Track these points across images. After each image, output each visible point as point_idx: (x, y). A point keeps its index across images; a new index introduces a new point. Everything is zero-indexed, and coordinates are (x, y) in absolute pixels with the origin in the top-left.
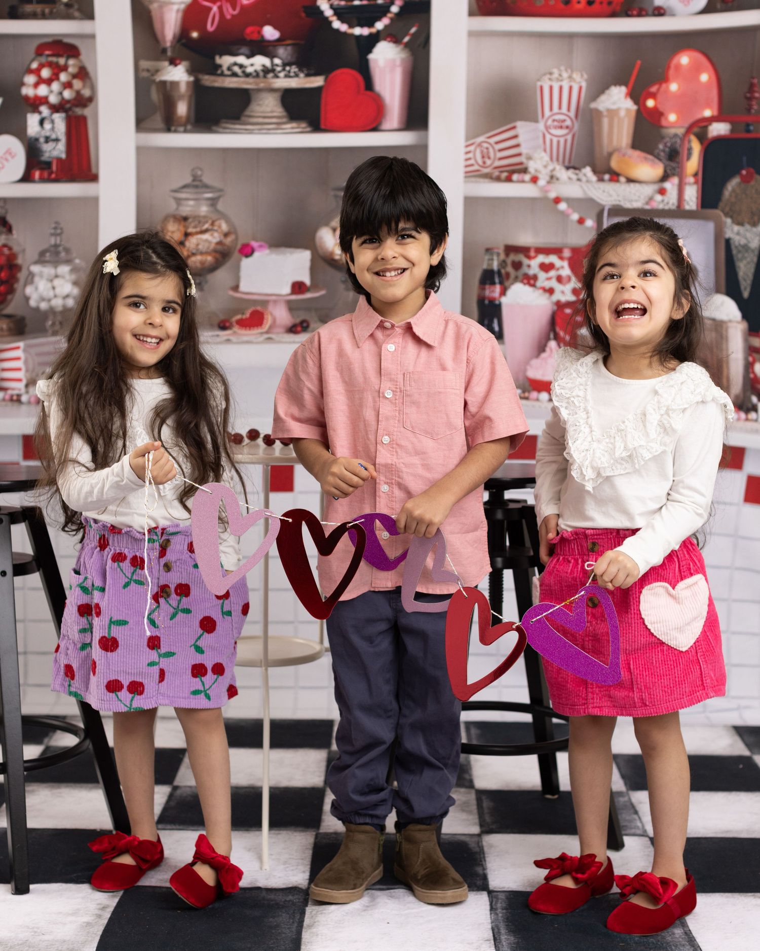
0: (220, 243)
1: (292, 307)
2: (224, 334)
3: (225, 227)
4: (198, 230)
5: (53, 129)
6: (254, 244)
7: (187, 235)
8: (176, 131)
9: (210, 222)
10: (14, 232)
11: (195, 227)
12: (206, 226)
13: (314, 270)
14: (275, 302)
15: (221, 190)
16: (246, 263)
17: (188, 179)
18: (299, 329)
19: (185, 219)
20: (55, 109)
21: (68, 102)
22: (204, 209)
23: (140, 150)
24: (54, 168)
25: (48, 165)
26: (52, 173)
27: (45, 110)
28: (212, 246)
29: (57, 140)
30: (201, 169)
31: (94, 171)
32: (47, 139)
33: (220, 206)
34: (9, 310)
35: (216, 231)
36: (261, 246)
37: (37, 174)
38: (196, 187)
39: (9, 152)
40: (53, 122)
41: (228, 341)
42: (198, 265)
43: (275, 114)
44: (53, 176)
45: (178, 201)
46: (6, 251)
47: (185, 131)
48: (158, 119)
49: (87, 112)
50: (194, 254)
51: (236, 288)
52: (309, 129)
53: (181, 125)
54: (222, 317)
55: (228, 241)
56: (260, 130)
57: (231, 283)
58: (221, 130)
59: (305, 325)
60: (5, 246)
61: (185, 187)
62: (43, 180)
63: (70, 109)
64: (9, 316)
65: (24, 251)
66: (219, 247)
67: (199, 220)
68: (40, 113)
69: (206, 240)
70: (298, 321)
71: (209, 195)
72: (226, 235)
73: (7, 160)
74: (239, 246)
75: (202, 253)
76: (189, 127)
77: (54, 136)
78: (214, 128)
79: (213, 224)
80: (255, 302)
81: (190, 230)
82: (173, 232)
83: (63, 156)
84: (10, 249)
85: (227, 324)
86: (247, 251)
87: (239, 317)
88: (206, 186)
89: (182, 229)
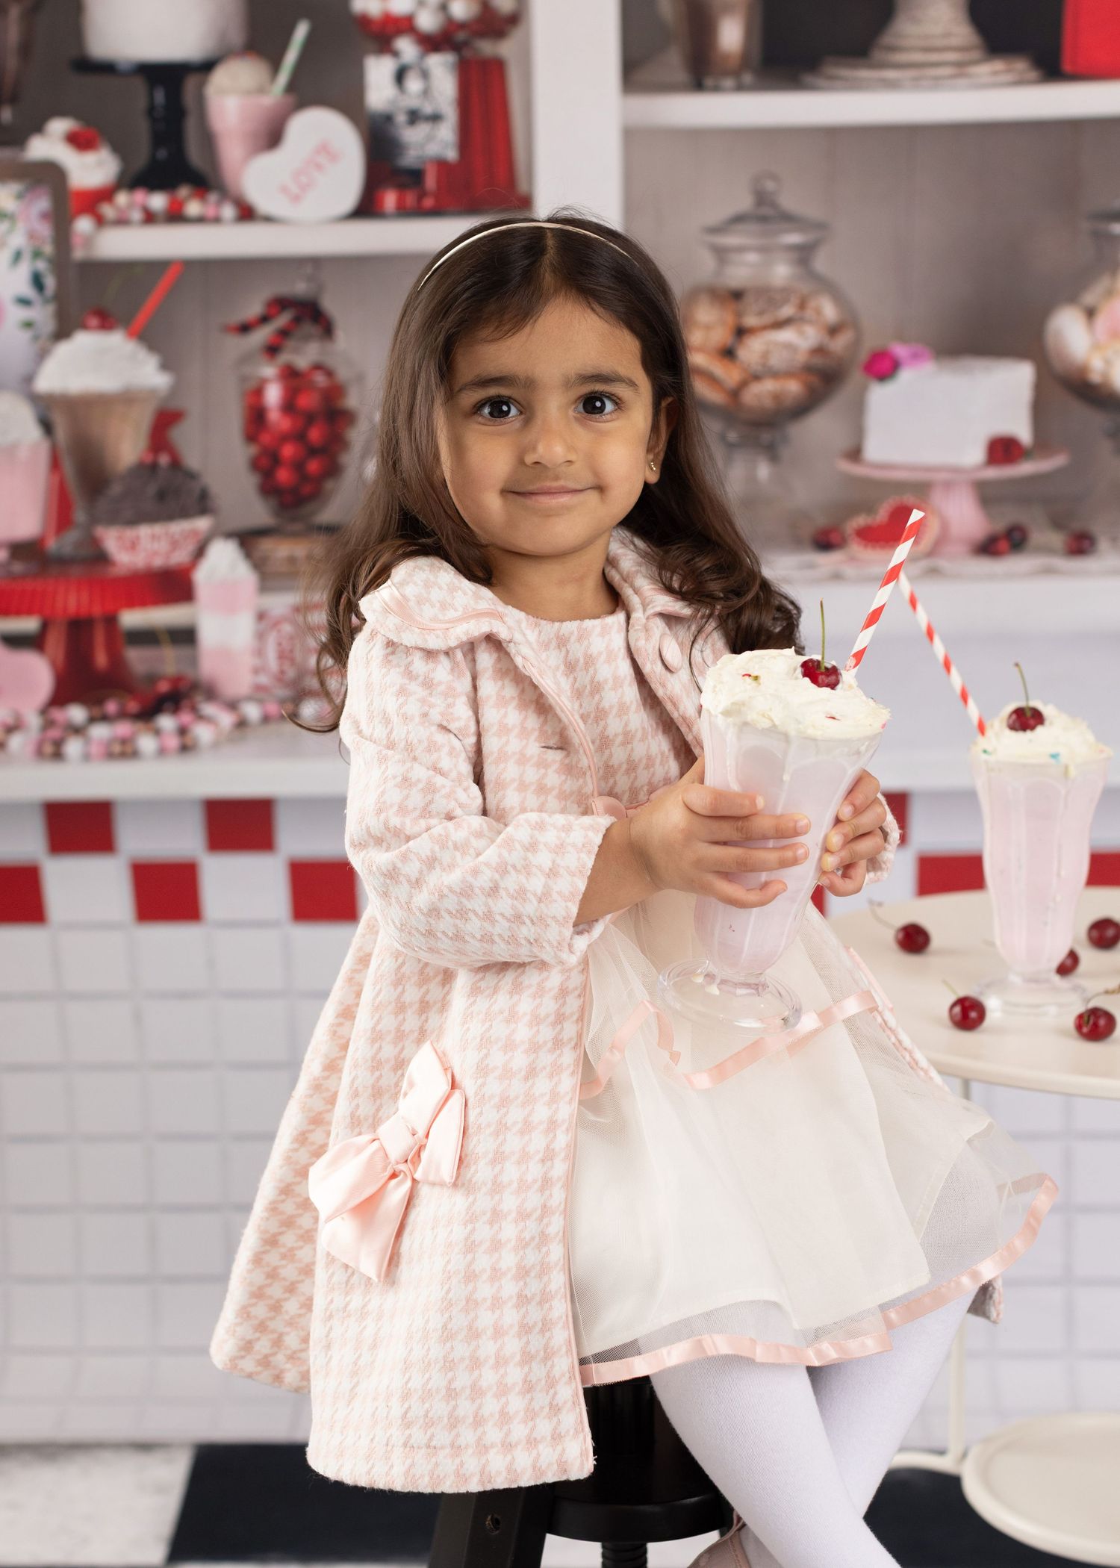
0: (819, 351)
1: (987, 495)
2: (828, 561)
3: (829, 311)
4: (767, 319)
5: (426, 93)
6: (900, 350)
7: (741, 332)
8: (716, 89)
9: (795, 300)
10: (341, 336)
11: (761, 313)
12: (787, 311)
13: (1040, 409)
14: (948, 485)
15: (821, 226)
16: (881, 397)
17: (744, 202)
18: (1003, 545)
19: (737, 295)
20: (431, 43)
21: (462, 26)
22: (782, 272)
23: (633, 137)
24: (430, 181)
25: (415, 177)
26: (422, 195)
27: (407, 48)
28: (801, 358)
29: (435, 118)
30: (774, 177)
31: (522, 187)
32: (414, 117)
33: (821, 263)
34: (329, 514)
35: (810, 322)
36: (916, 357)
37: (390, 199)
38: (763, 219)
39: (324, 149)
40: (425, 75)
41: (837, 577)
42: (768, 403)
43: (955, 41)
44: (428, 202)
45: (722, 254)
46: (320, 379)
47: (740, 88)
48: (674, 61)
49: (506, 49)
50: (757, 377)
51: (855, 454)
52: (1033, 74)
53: (726, 73)
54: (821, 521)
55: (839, 344)
56: (916, 79)
57: (843, 442)
58: (821, 82)
59: (1017, 535)
60: (318, 367)
61: (739, 219)
62: (405, 212)
63: (466, 44)
64: (330, 529)
65: (360, 378)
66: (818, 361)
67: (770, 296)
68: (395, 54)
69: (789, 347)
70: (1000, 526)
71: (794, 238)
72: (833, 331)
73: (319, 167)
74: (864, 356)
75: (775, 375)
76: (748, 78)
77: (428, 109)
78: (808, 79)
79: (802, 305)
80: (900, 486)
81: (750, 321)
82: (708, 328)
83: (451, 154)
84: (329, 373)
85: (834, 538)
86: (883, 367)
87: (861, 521)
88: (788, 219)
89: (730, 319)
